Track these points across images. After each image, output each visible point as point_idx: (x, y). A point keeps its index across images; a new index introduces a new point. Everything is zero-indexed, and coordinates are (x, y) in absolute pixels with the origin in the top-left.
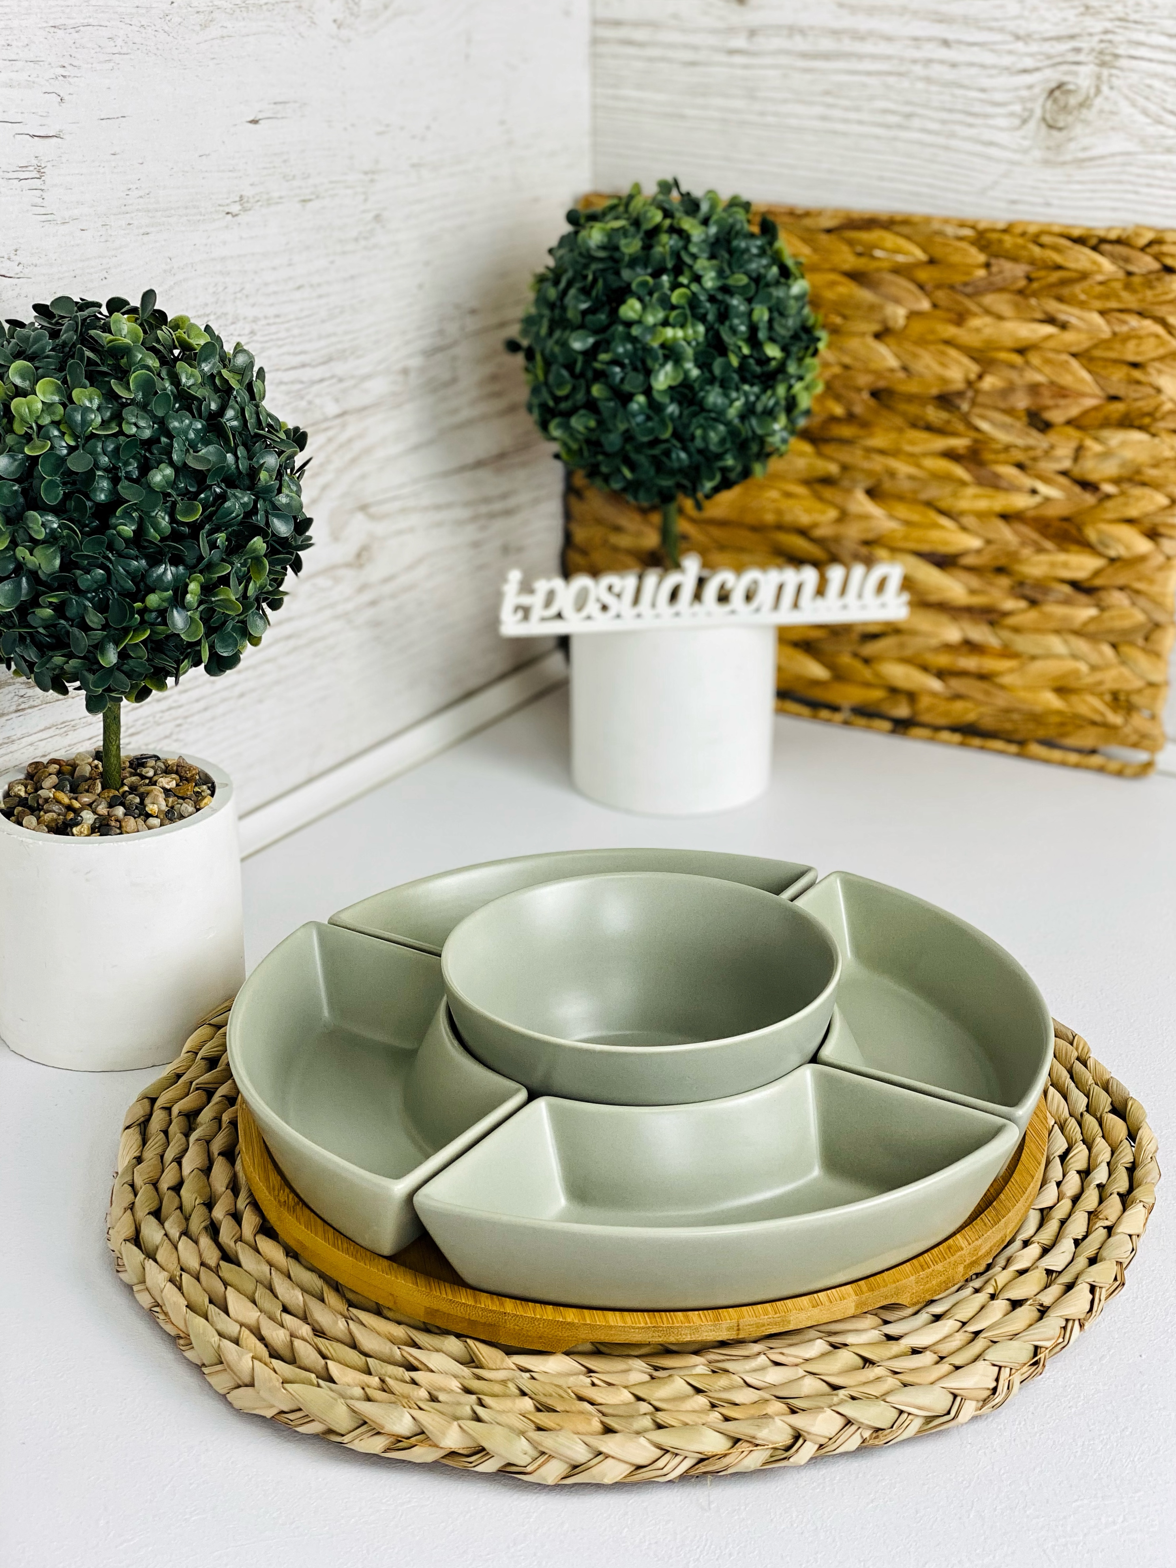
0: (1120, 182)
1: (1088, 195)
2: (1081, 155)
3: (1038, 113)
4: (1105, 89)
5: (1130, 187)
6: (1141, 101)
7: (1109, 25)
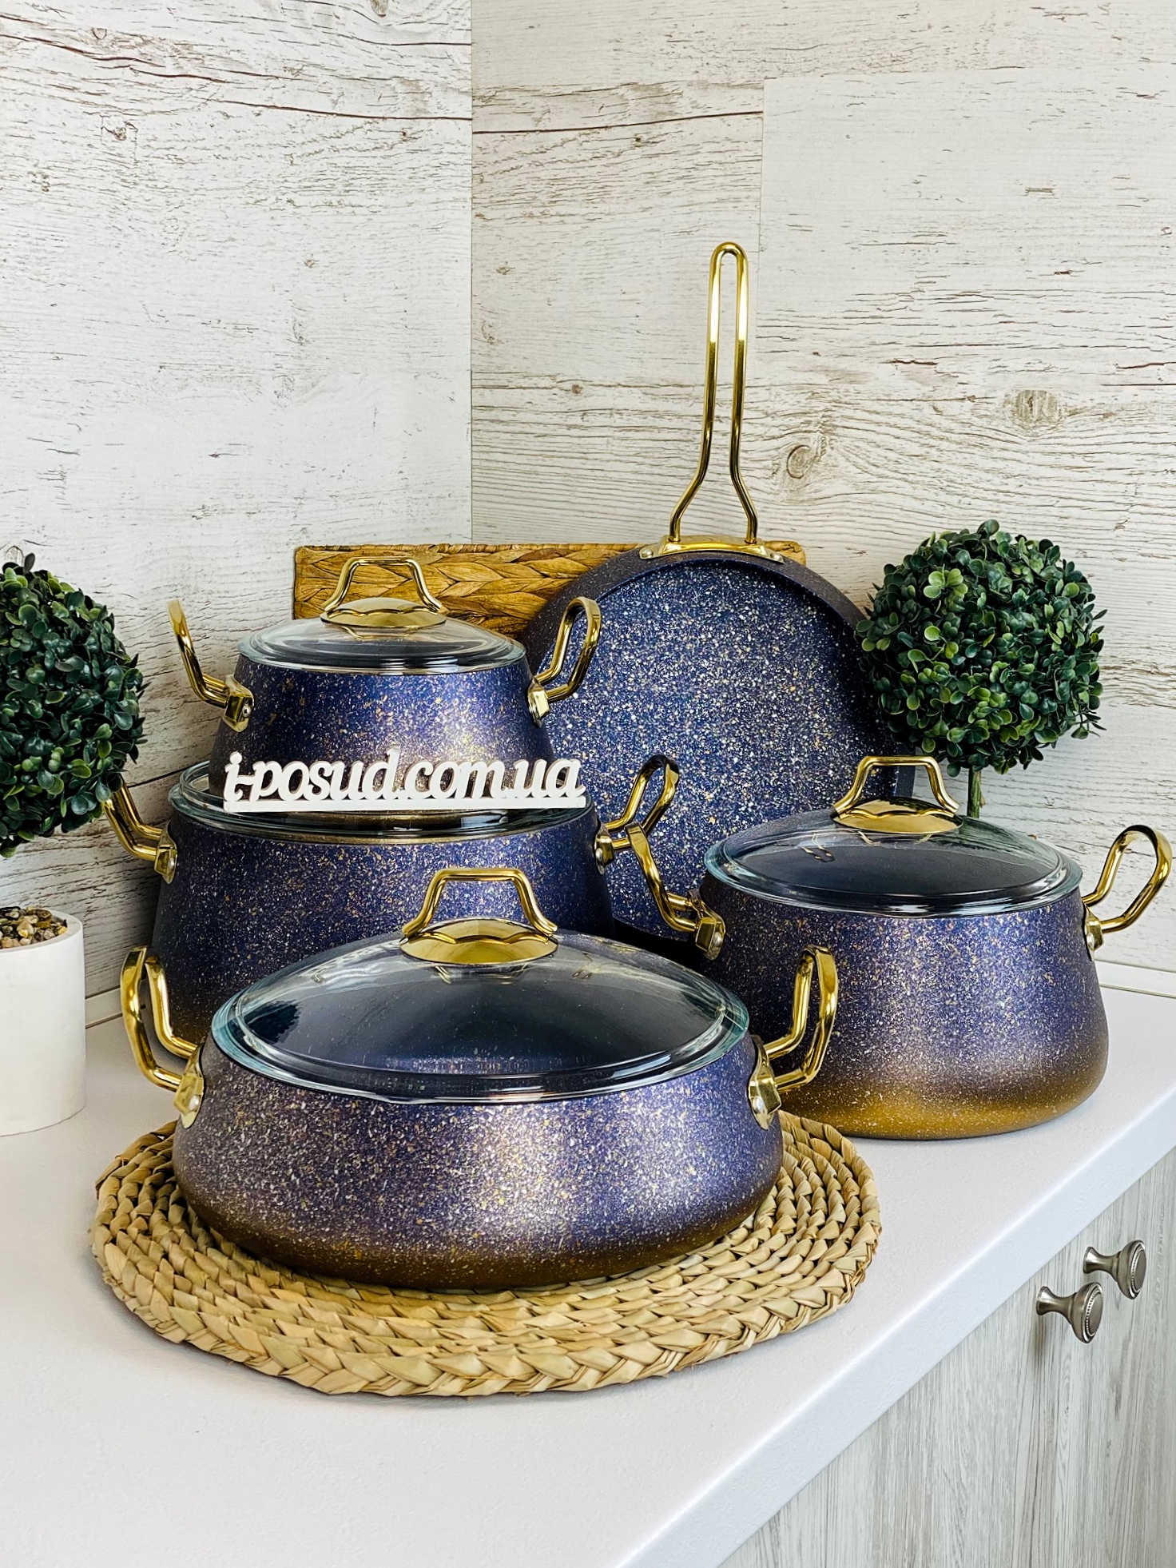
0: (842, 514)
1: (820, 523)
2: (815, 496)
3: (783, 467)
4: (828, 449)
5: (848, 518)
6: (853, 458)
7: (829, 405)
